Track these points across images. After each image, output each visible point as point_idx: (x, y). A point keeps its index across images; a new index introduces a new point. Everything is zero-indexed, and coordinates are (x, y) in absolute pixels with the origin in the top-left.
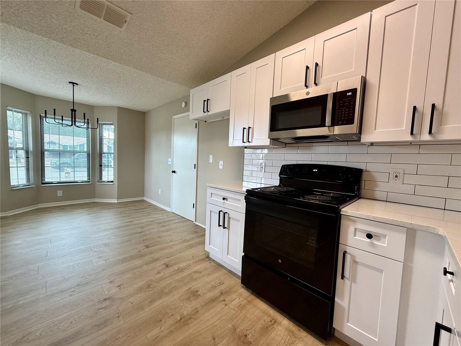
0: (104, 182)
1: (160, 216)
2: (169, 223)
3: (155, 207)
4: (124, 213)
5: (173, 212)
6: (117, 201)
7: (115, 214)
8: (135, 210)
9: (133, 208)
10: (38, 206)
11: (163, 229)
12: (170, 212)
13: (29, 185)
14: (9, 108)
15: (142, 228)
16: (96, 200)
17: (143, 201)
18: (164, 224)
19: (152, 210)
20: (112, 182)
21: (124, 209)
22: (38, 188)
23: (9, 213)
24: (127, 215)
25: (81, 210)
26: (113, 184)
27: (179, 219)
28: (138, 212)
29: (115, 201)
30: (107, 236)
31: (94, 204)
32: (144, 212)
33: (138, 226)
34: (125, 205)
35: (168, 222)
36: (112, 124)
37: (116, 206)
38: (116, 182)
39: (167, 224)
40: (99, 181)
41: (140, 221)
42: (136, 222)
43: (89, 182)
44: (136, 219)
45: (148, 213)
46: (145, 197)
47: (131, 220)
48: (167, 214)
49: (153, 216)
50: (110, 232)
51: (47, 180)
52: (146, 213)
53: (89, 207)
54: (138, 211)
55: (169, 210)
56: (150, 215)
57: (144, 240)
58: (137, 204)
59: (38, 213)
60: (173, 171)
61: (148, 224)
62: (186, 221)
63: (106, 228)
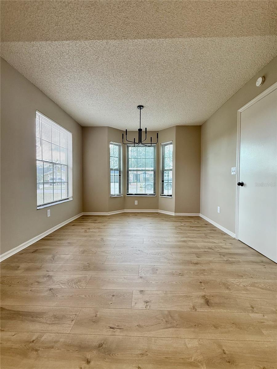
0: (165, 196)
1: (221, 243)
2: (237, 260)
3: (213, 227)
4: (179, 228)
5: (239, 240)
6: (175, 214)
7: (172, 227)
8: (191, 227)
9: (188, 224)
10: (124, 211)
11: (229, 268)
12: (234, 239)
13: (120, 195)
14: (111, 142)
15: (198, 255)
16: (159, 211)
17: (198, 218)
18: (230, 259)
19: (210, 232)
20: (171, 196)
21: (179, 224)
22: (124, 197)
23: (108, 213)
24: (182, 231)
25: (147, 218)
26: (172, 198)
27: (253, 255)
28: (194, 230)
29: (173, 214)
30: (159, 256)
31: (157, 214)
32: (200, 232)
33: (193, 250)
34: (181, 219)
35: (235, 256)
36: (171, 144)
37: (173, 219)
38: (174, 196)
39: (234, 260)
40: (162, 195)
41: (197, 244)
42: (191, 244)
43: (155, 195)
44: (192, 239)
45: (205, 234)
46: (200, 214)
47: (185, 239)
48: (231, 241)
49: (211, 240)
50: (162, 251)
51: (130, 192)
52: (202, 233)
53: (153, 216)
54: (194, 228)
55: (233, 235)
56: (207, 238)
57: (201, 282)
58: (192, 220)
59: (122, 216)
60: (239, 183)
61: (205, 252)
62: (269, 263)
63: (160, 243)
